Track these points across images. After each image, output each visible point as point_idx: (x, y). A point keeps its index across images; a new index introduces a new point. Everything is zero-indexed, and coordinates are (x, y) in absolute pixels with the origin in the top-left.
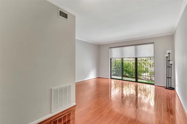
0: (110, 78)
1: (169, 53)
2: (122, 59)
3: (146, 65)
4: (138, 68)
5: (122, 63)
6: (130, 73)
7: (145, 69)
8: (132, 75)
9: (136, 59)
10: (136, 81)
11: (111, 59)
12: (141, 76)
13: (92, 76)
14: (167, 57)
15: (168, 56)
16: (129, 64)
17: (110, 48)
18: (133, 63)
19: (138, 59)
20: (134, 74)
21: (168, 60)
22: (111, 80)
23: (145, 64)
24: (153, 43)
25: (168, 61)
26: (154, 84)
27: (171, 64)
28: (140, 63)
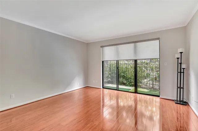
0: (102, 87)
1: (181, 53)
2: (118, 61)
3: (147, 70)
4: (138, 73)
5: (118, 68)
6: (128, 80)
7: (146, 75)
8: (131, 82)
9: (136, 61)
10: (136, 92)
11: (103, 62)
12: (142, 83)
13: (77, 86)
14: (178, 58)
15: (180, 57)
16: (126, 67)
17: (102, 47)
18: (131, 67)
19: (138, 62)
20: (133, 81)
21: (179, 62)
22: (103, 91)
23: (146, 68)
24: (158, 39)
25: (179, 65)
26: (159, 96)
27: (184, 69)
28: (140, 67)
